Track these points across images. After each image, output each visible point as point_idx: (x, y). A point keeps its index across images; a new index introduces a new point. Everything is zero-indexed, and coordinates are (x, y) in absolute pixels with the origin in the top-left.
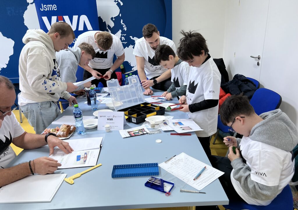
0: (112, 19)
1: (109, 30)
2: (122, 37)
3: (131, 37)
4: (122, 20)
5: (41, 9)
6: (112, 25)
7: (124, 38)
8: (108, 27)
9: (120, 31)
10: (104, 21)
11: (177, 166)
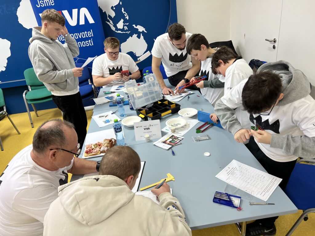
0: (112, 8)
1: (110, 20)
2: (125, 27)
3: (134, 25)
4: (123, 8)
5: (37, 5)
6: (113, 14)
7: (126, 27)
8: (108, 17)
9: (122, 20)
10: (104, 12)
11: (234, 176)
